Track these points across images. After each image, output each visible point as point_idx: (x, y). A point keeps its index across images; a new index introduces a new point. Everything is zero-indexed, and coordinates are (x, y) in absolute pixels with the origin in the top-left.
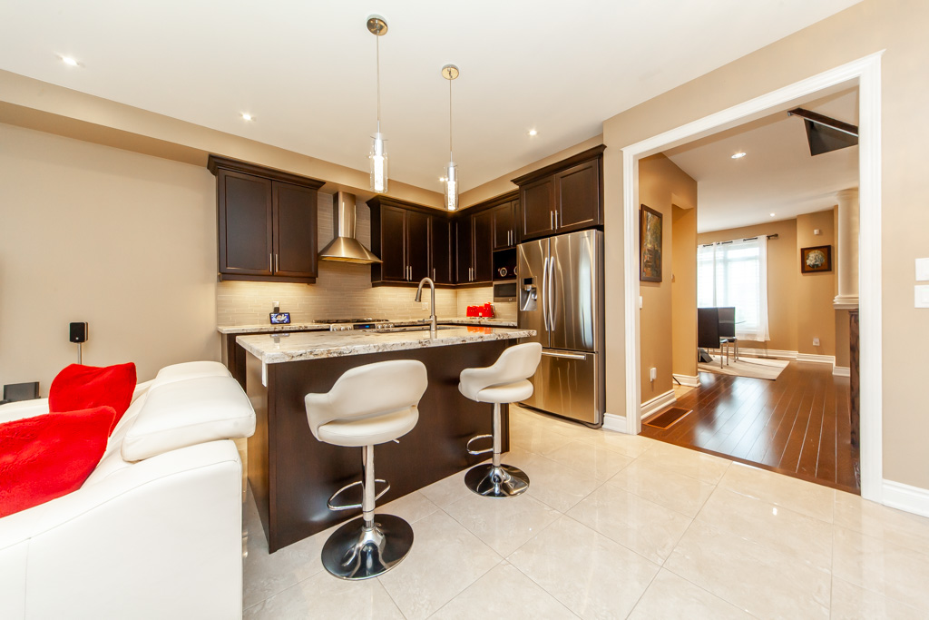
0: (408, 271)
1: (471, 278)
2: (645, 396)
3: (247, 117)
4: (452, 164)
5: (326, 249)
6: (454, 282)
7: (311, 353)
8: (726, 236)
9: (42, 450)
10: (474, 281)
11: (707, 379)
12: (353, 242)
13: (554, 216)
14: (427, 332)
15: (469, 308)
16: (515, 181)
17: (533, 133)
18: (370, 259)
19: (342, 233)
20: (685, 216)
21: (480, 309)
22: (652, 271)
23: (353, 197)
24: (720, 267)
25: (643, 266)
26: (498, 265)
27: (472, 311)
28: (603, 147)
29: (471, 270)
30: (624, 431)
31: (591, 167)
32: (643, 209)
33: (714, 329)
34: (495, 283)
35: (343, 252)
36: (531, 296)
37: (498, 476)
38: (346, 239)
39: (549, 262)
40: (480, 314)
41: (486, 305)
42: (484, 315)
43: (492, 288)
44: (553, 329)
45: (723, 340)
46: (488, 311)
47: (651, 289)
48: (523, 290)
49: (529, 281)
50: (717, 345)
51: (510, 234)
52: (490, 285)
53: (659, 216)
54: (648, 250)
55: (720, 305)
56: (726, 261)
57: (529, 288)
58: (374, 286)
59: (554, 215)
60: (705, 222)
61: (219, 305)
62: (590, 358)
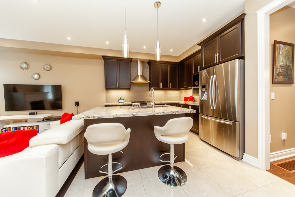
0: (161, 85)
1: (185, 86)
3: (107, 43)
4: (158, 41)
5: (134, 79)
6: (179, 87)
7: (87, 117)
9: (15, 140)
10: (186, 87)
12: (143, 77)
13: (216, 56)
14: (152, 108)
15: (185, 98)
16: (199, 45)
17: (204, 20)
18: (149, 81)
19: (139, 74)
21: (188, 98)
23: (142, 62)
26: (194, 81)
27: (186, 99)
29: (185, 83)
30: (257, 166)
31: (237, 27)
32: (276, 43)
34: (193, 88)
35: (140, 80)
36: (206, 93)
37: (173, 176)
38: (141, 76)
39: (213, 78)
40: (189, 100)
41: (191, 96)
42: (190, 100)
43: (192, 90)
44: (215, 109)
46: (192, 99)
47: (286, 88)
48: (202, 90)
49: (204, 87)
51: (199, 67)
52: (191, 89)
53: (292, 45)
54: (280, 66)
57: (204, 90)
62: (235, 125)
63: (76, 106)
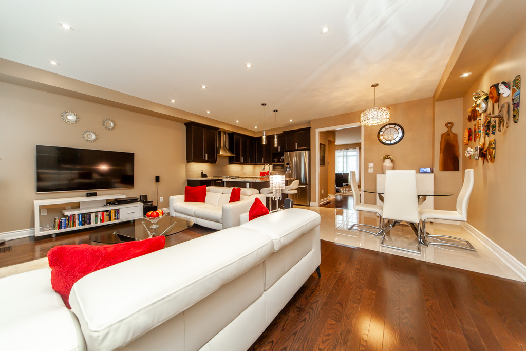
2: (320, 198)
6: (256, 163)
8: (346, 147)
10: (264, 163)
11: (339, 198)
12: (225, 149)
15: (261, 173)
16: (283, 132)
17: (291, 120)
18: (229, 154)
19: (222, 145)
20: (331, 143)
21: (265, 173)
22: (323, 162)
23: (225, 132)
24: (345, 158)
25: (320, 160)
26: (274, 157)
28: (310, 128)
29: (263, 159)
30: (315, 206)
31: (307, 132)
32: (320, 144)
33: (342, 180)
34: (273, 164)
35: (222, 152)
36: (288, 169)
38: (222, 147)
39: (294, 159)
40: (265, 175)
41: (268, 171)
45: (344, 184)
47: (322, 167)
48: (286, 167)
49: (288, 164)
50: (342, 186)
51: (279, 148)
52: (271, 165)
53: (324, 146)
54: (322, 156)
55: (345, 172)
56: (347, 156)
57: (288, 166)
58: (230, 164)
59: (296, 145)
60: (338, 142)
61: (187, 171)
62: (306, 187)
63: (157, 182)
